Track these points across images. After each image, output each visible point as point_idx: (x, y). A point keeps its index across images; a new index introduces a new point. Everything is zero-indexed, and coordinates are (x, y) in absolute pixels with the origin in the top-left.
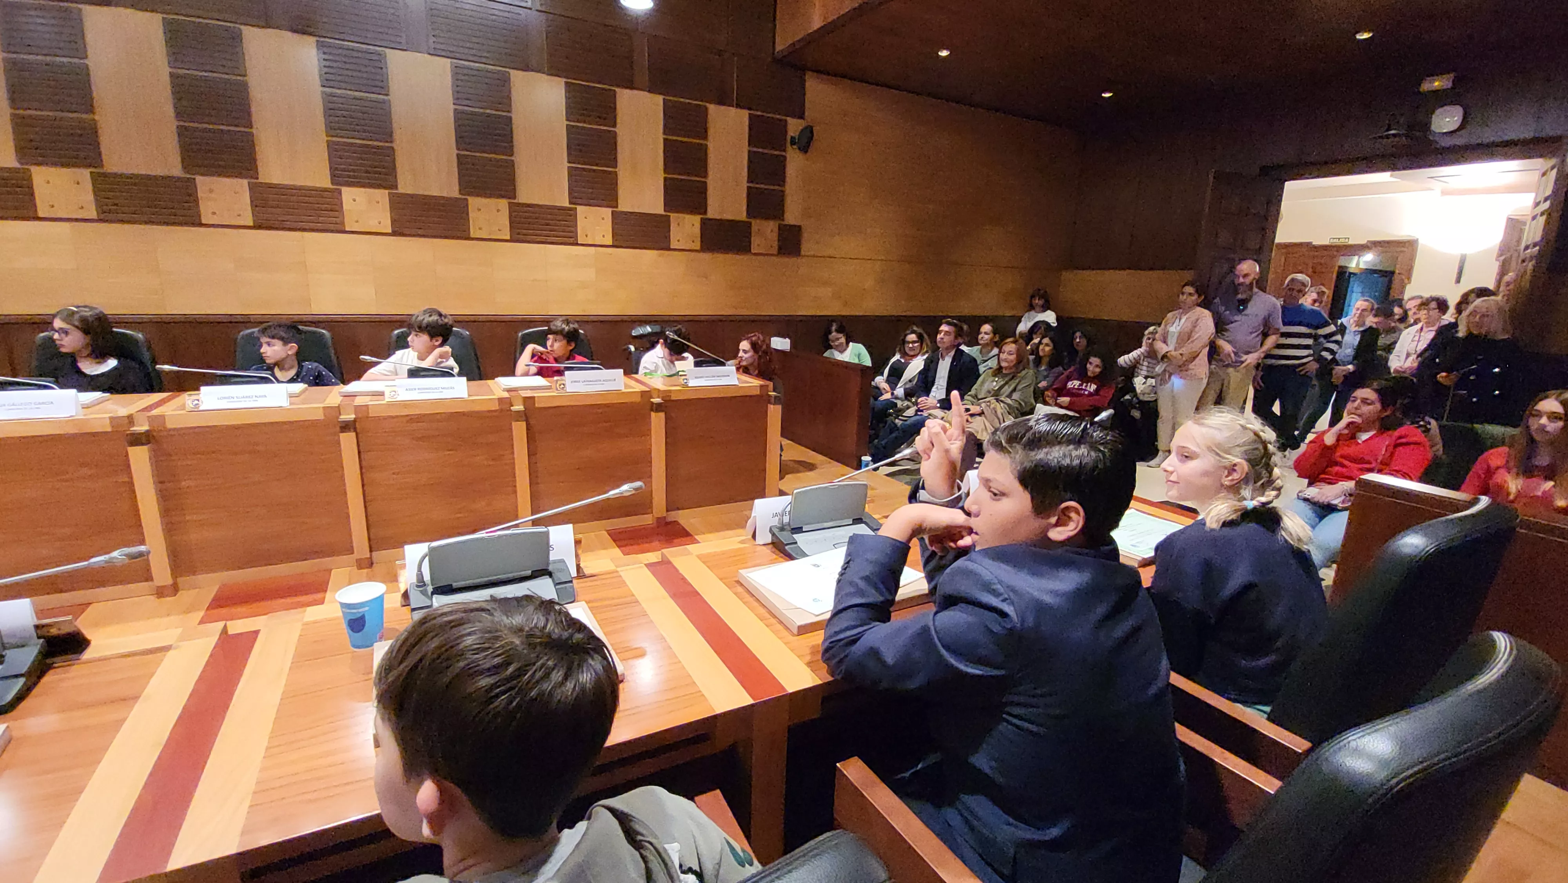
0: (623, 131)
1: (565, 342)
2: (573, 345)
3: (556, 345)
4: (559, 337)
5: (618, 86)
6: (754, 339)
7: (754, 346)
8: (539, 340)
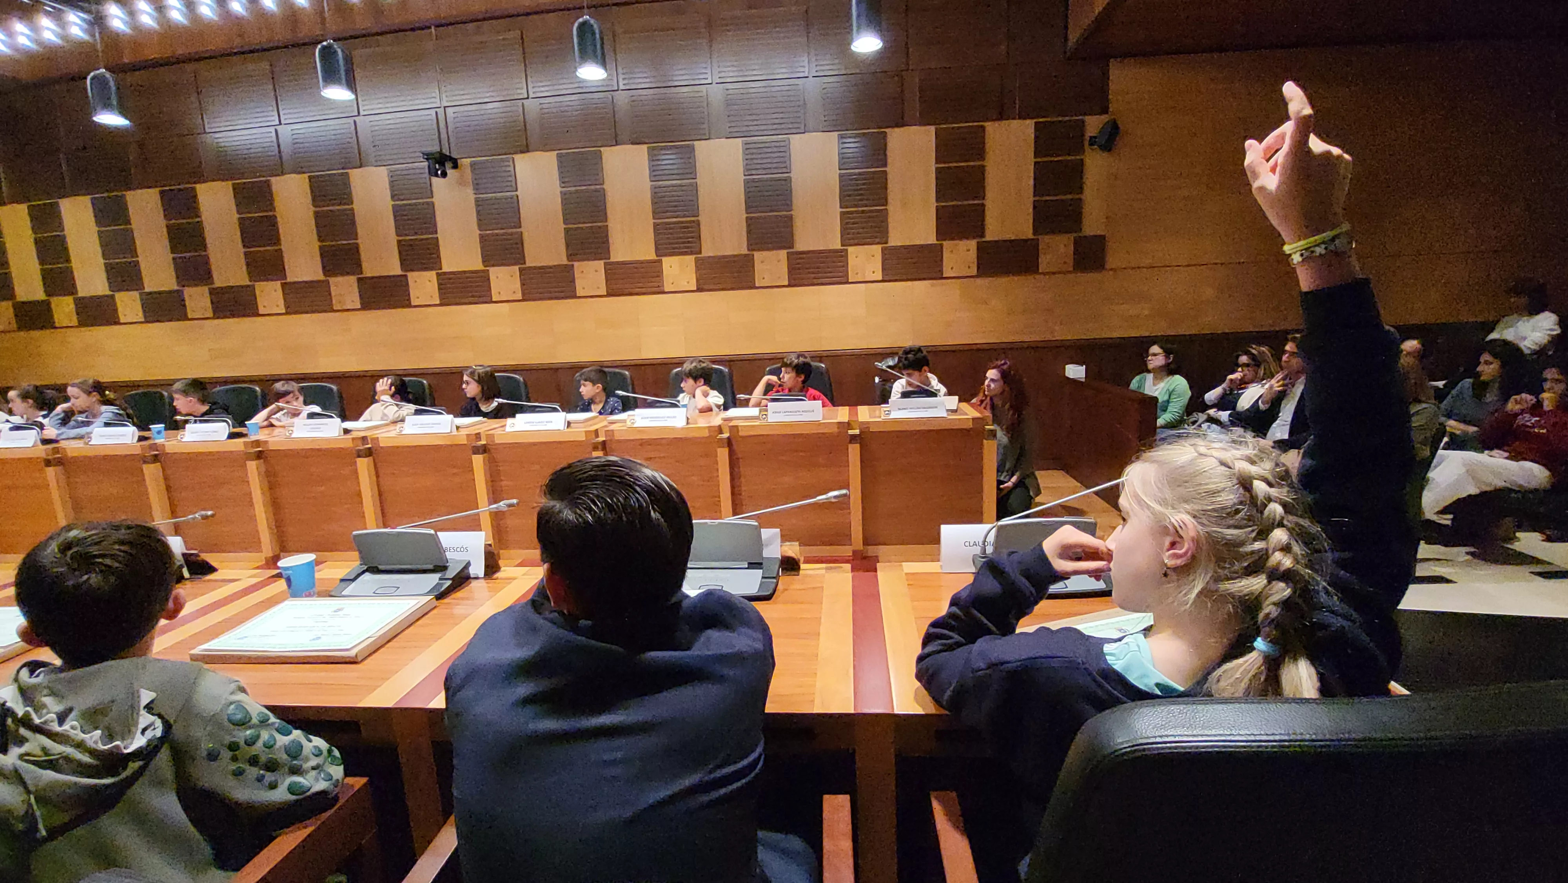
0: (894, 169)
1: (793, 374)
2: (803, 377)
3: (788, 376)
4: (789, 369)
5: (887, 127)
6: (1005, 367)
7: (1004, 375)
8: (776, 372)
